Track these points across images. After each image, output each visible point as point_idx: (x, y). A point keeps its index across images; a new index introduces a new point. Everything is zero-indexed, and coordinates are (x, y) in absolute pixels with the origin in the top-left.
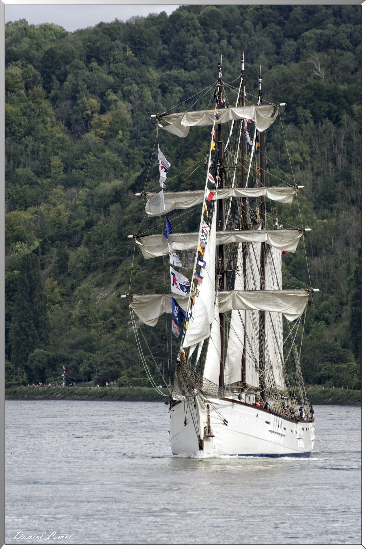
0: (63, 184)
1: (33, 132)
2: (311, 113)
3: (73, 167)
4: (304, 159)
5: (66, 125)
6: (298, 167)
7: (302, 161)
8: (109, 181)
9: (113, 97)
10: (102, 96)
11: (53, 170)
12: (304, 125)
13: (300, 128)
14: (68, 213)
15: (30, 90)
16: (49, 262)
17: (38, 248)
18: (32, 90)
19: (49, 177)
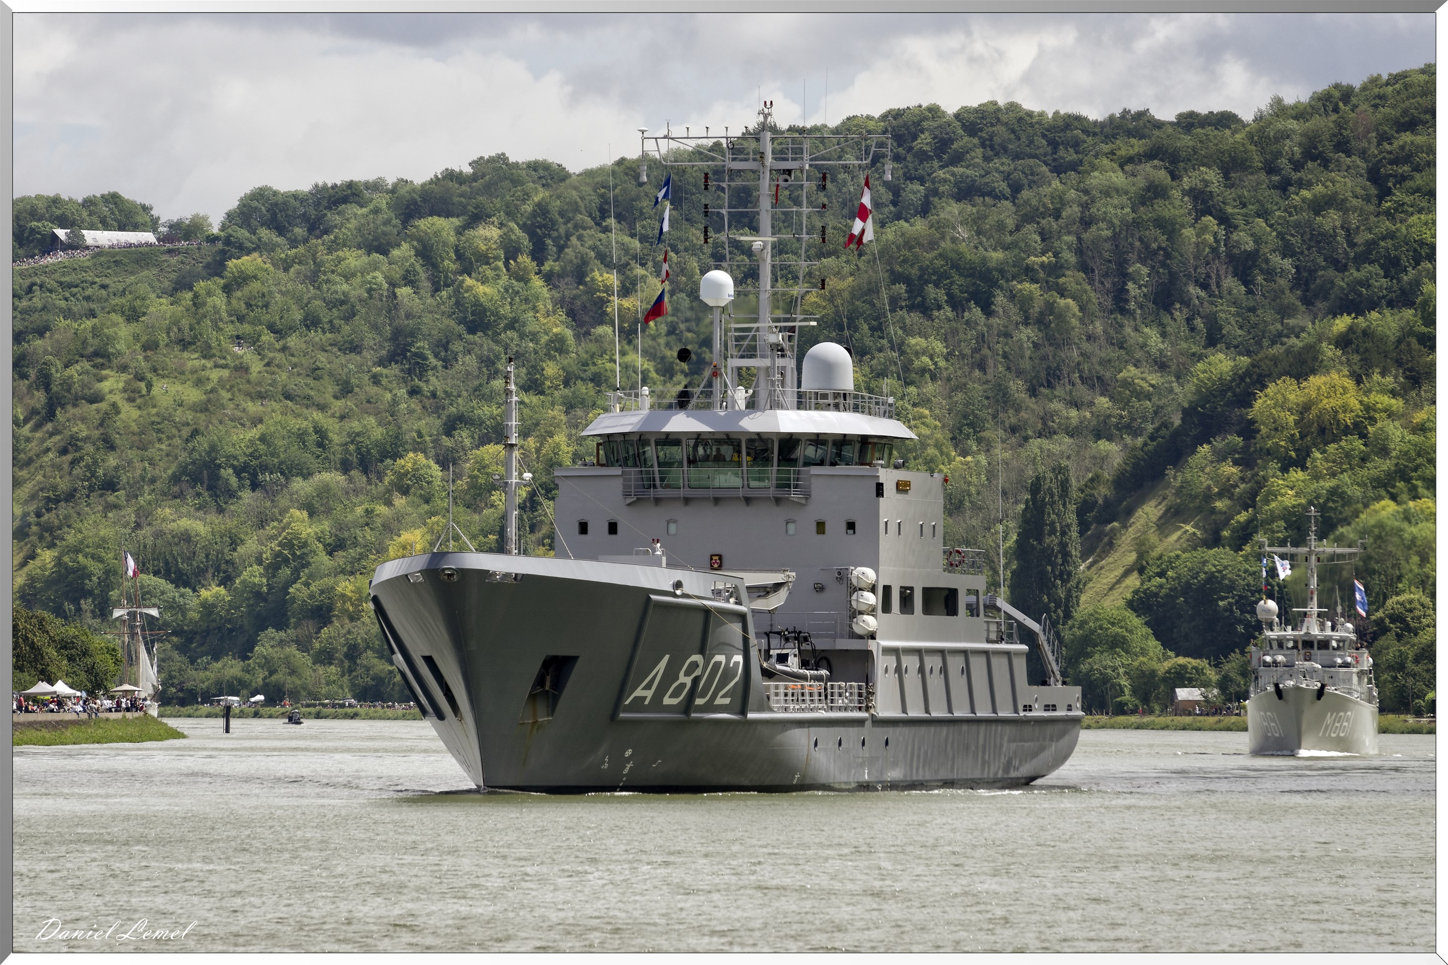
0: (564, 404)
1: (517, 325)
2: (947, 294)
3: (578, 378)
4: (935, 364)
5: (568, 315)
6: (927, 376)
7: (932, 367)
9: (639, 271)
10: (622, 268)
11: (548, 383)
12: (936, 313)
13: (930, 318)
14: (570, 449)
15: (512, 262)
16: (542, 522)
17: (525, 502)
18: (515, 261)
19: (542, 393)
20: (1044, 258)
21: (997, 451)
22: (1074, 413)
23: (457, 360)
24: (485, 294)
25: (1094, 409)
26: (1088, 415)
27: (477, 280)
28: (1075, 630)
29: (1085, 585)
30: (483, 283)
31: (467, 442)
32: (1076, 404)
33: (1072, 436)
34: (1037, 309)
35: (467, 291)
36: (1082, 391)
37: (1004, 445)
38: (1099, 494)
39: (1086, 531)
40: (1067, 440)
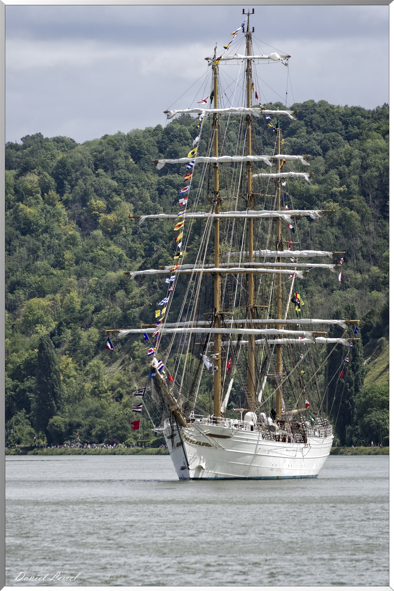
0: (76, 274)
1: (48, 230)
3: (83, 259)
5: (77, 224)
8: (115, 271)
9: (117, 199)
10: (107, 197)
11: (66, 263)
14: (80, 299)
15: (45, 194)
16: (65, 341)
17: (55, 330)
18: (47, 194)
19: (63, 268)
20: (341, 189)
21: (316, 298)
22: (359, 276)
23: (16, 251)
24: (30, 213)
25: (370, 273)
26: (367, 277)
27: (26, 205)
28: (361, 398)
29: (366, 373)
30: (29, 206)
31: (22, 297)
32: (360, 271)
33: (358, 289)
34: (338, 217)
35: (20, 211)
36: (363, 263)
37: (320, 295)
38: (374, 321)
39: (367, 342)
40: (355, 291)
